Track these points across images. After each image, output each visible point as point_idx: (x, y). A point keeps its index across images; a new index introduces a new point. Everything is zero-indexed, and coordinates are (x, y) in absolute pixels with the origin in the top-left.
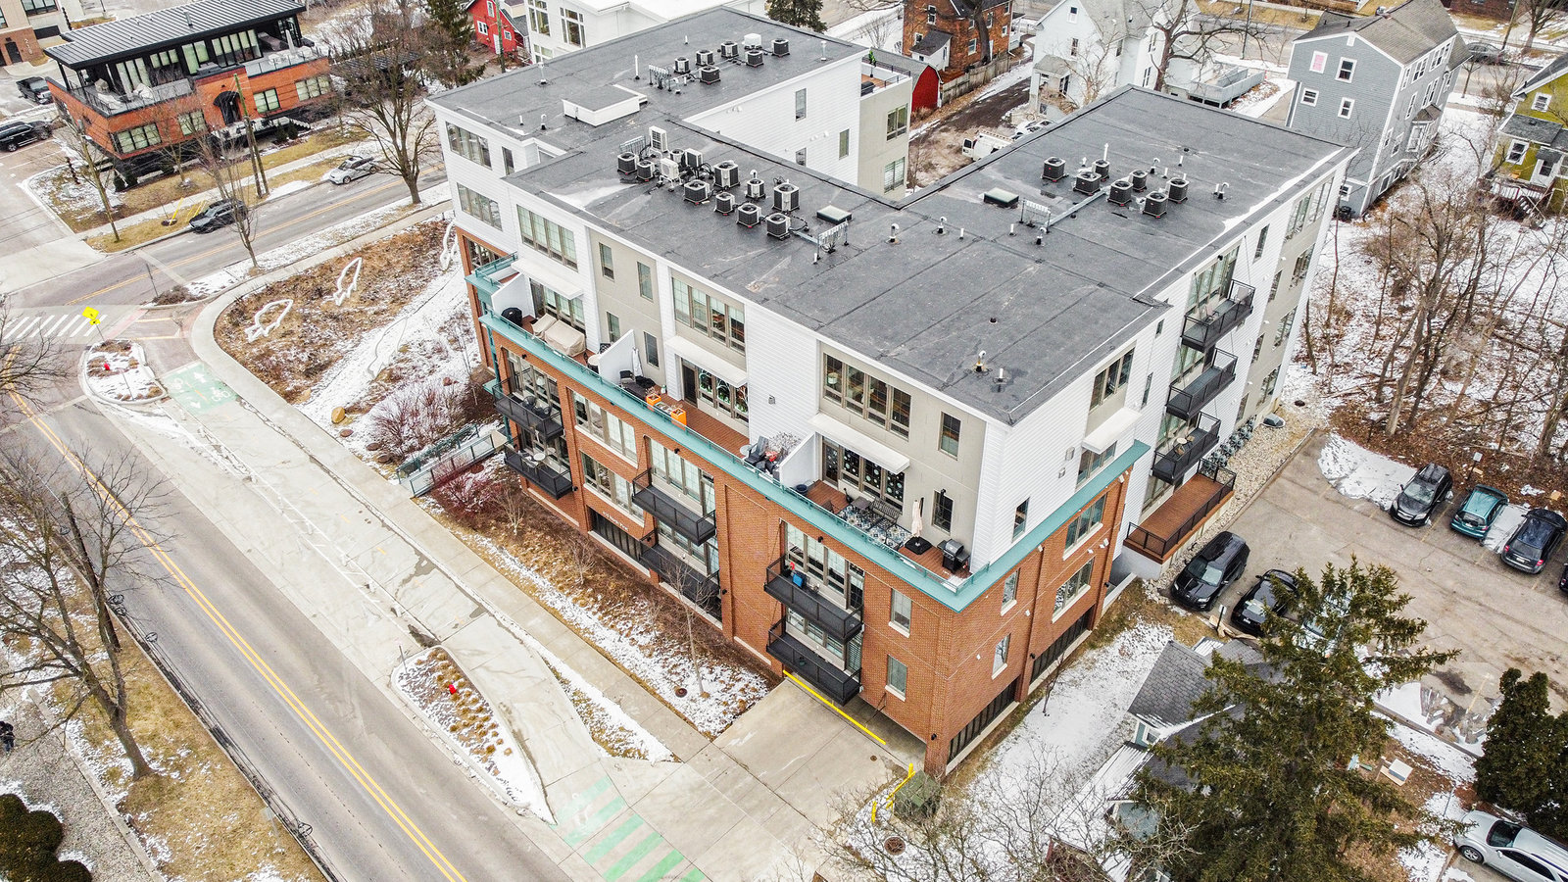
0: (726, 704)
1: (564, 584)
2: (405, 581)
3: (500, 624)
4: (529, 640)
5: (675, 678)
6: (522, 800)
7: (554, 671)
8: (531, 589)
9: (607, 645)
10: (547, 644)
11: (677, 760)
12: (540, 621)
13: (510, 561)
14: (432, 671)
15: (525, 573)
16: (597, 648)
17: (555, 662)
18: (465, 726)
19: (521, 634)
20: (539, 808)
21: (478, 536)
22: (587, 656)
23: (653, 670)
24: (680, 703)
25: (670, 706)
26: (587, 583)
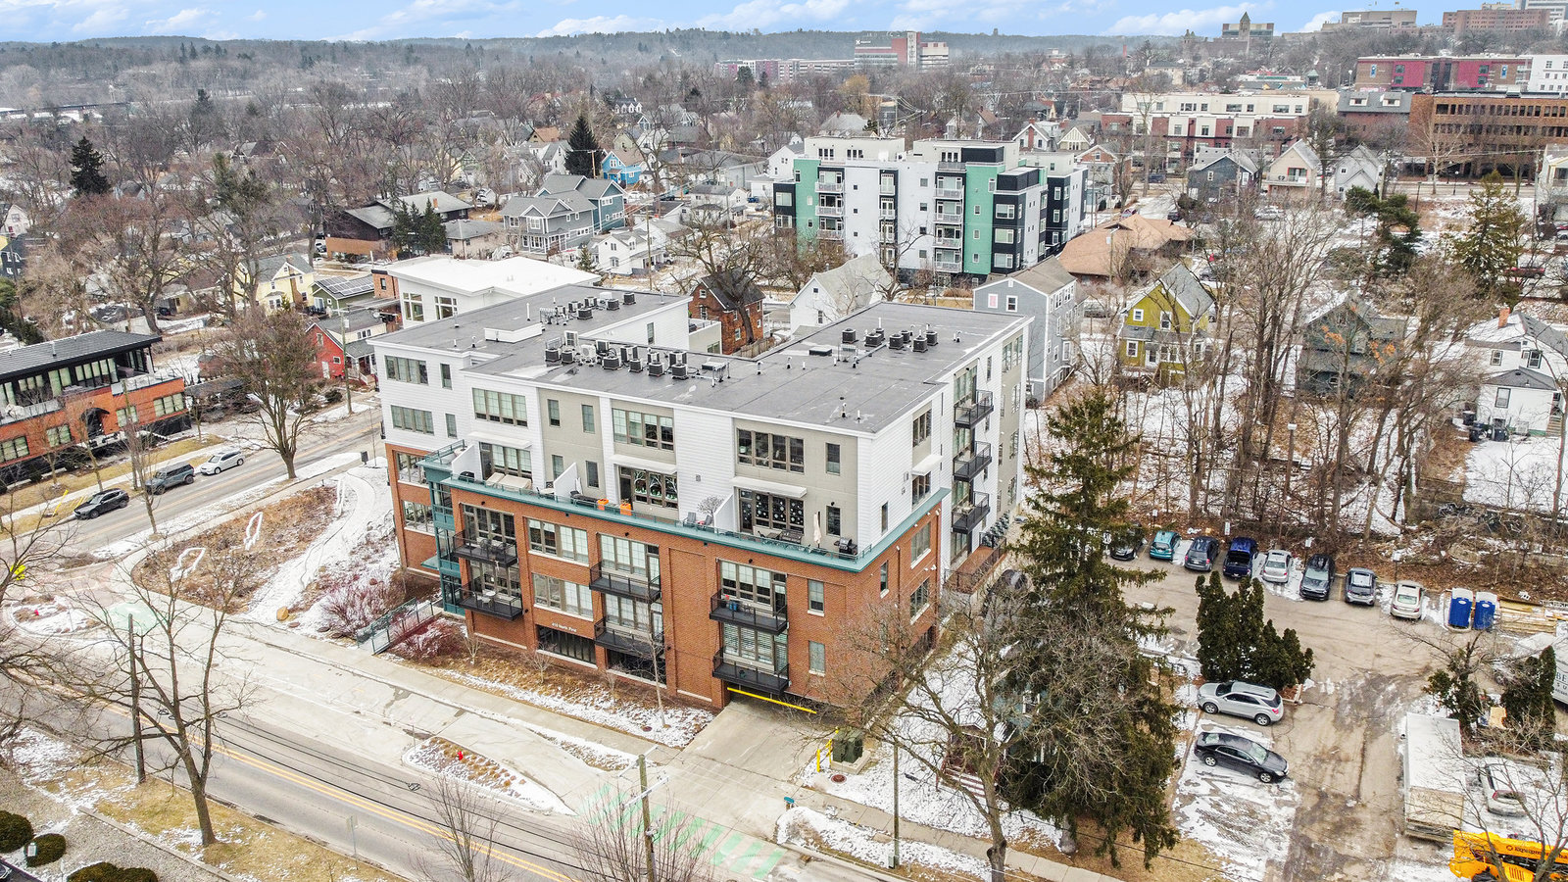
0: (685, 728)
1: (523, 684)
2: (388, 705)
3: (482, 717)
4: (512, 721)
5: (639, 722)
6: (545, 806)
7: (539, 734)
8: (500, 693)
9: (579, 714)
10: (527, 720)
11: (658, 764)
12: (515, 708)
13: (473, 678)
14: (437, 750)
15: (490, 684)
16: (570, 716)
17: (538, 729)
18: (480, 774)
19: (505, 719)
20: (560, 808)
21: (441, 670)
22: (562, 722)
23: (622, 720)
24: (648, 735)
25: (642, 738)
26: (546, 682)
